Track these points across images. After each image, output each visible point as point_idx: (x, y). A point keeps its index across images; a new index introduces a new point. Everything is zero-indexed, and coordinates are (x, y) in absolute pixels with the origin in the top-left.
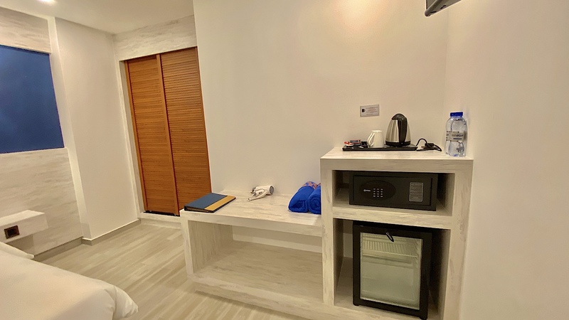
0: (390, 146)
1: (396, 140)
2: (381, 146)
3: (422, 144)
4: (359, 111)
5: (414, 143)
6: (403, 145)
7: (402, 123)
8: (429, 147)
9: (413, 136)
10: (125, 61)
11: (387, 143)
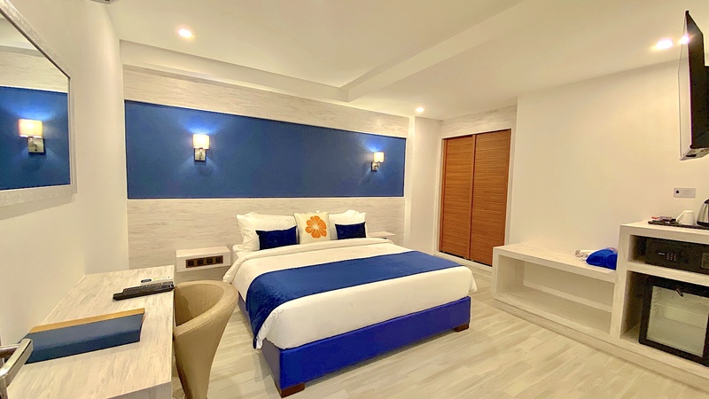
0: (701, 226)
2: (690, 224)
4: (673, 192)
10: (445, 140)
11: (698, 223)
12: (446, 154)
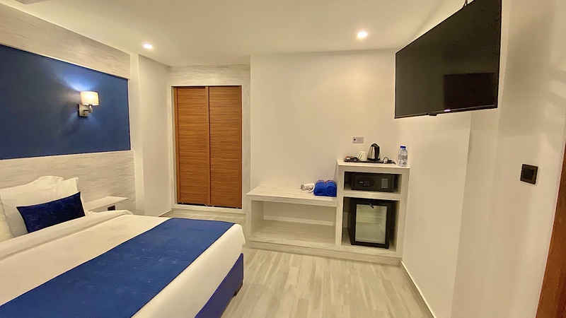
0: (370, 160)
1: (373, 158)
2: (365, 160)
3: (386, 160)
4: (352, 140)
5: (382, 159)
6: (376, 160)
7: (377, 149)
8: (389, 162)
9: (381, 157)
10: (174, 87)
11: (368, 159)
12: (177, 105)
